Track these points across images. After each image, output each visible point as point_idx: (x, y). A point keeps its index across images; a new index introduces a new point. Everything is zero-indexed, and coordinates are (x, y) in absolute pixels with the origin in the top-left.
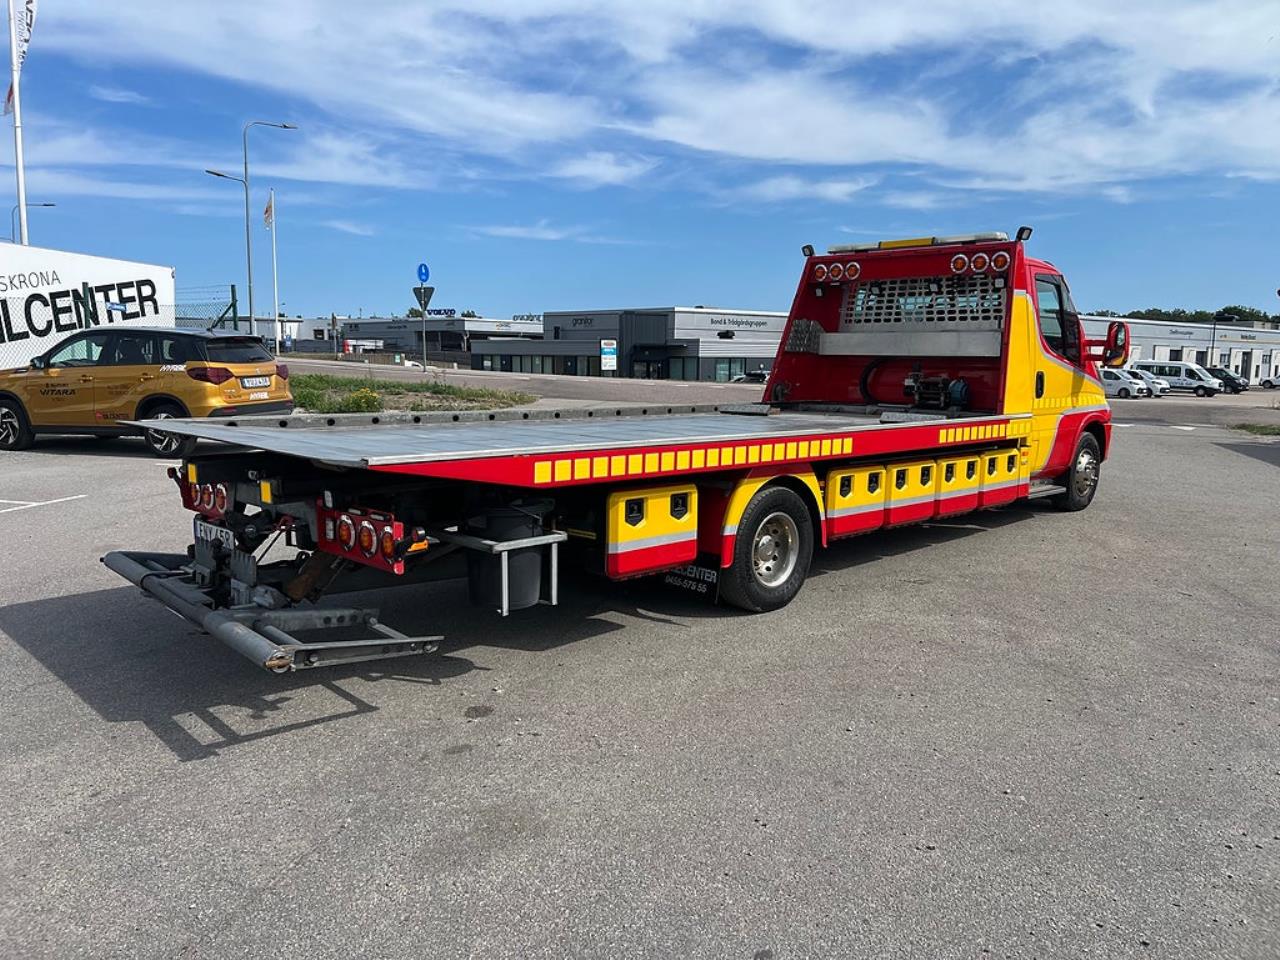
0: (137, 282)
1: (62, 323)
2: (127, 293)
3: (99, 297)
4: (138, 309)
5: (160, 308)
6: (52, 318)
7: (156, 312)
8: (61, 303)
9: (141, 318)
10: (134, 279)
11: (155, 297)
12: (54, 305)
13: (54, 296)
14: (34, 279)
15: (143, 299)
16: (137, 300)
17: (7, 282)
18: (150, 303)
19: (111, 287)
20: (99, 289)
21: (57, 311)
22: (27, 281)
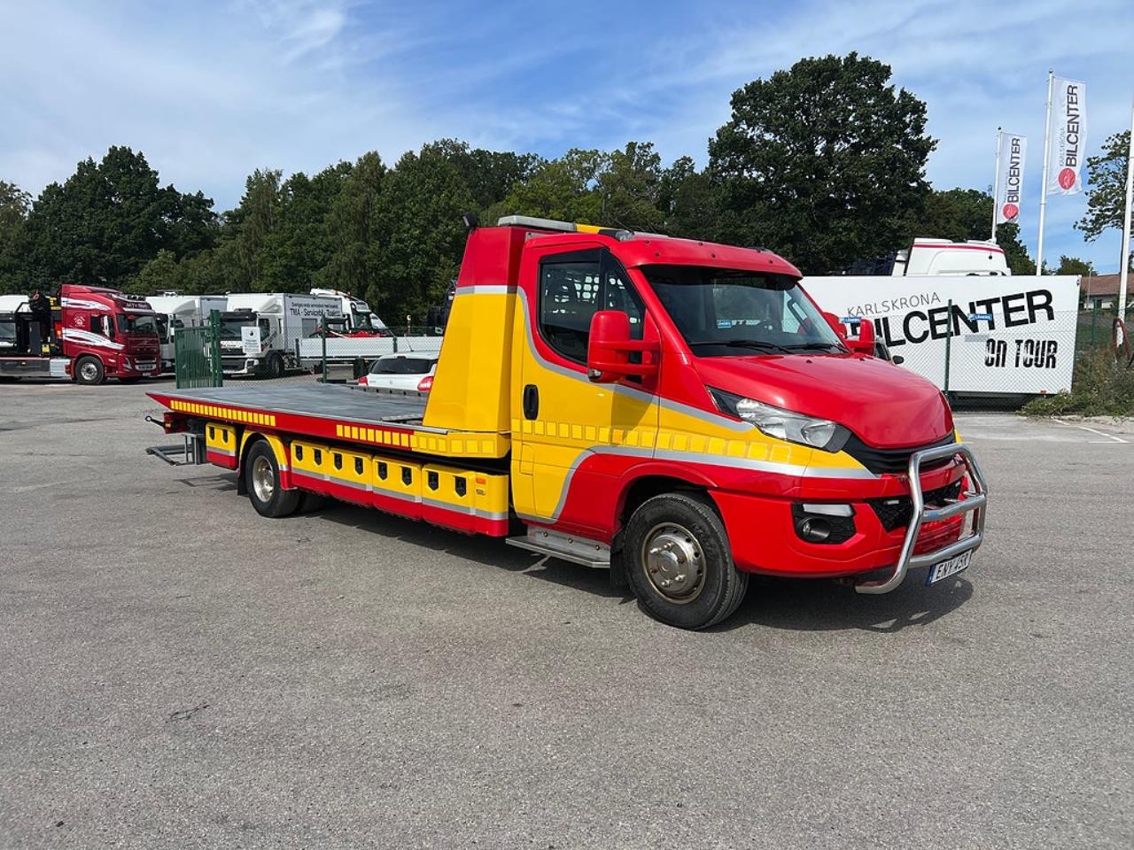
0: (1028, 293)
1: (938, 332)
2: (1012, 304)
3: (982, 310)
4: (1028, 317)
5: (1055, 315)
6: (929, 328)
7: (1051, 317)
8: (938, 317)
9: (1030, 325)
10: (1024, 291)
11: (1051, 305)
12: (932, 319)
13: (932, 312)
14: (915, 301)
15: (1032, 308)
16: (1026, 307)
17: (890, 305)
18: (1044, 310)
19: (997, 300)
20: (980, 303)
21: (934, 324)
22: (908, 303)
